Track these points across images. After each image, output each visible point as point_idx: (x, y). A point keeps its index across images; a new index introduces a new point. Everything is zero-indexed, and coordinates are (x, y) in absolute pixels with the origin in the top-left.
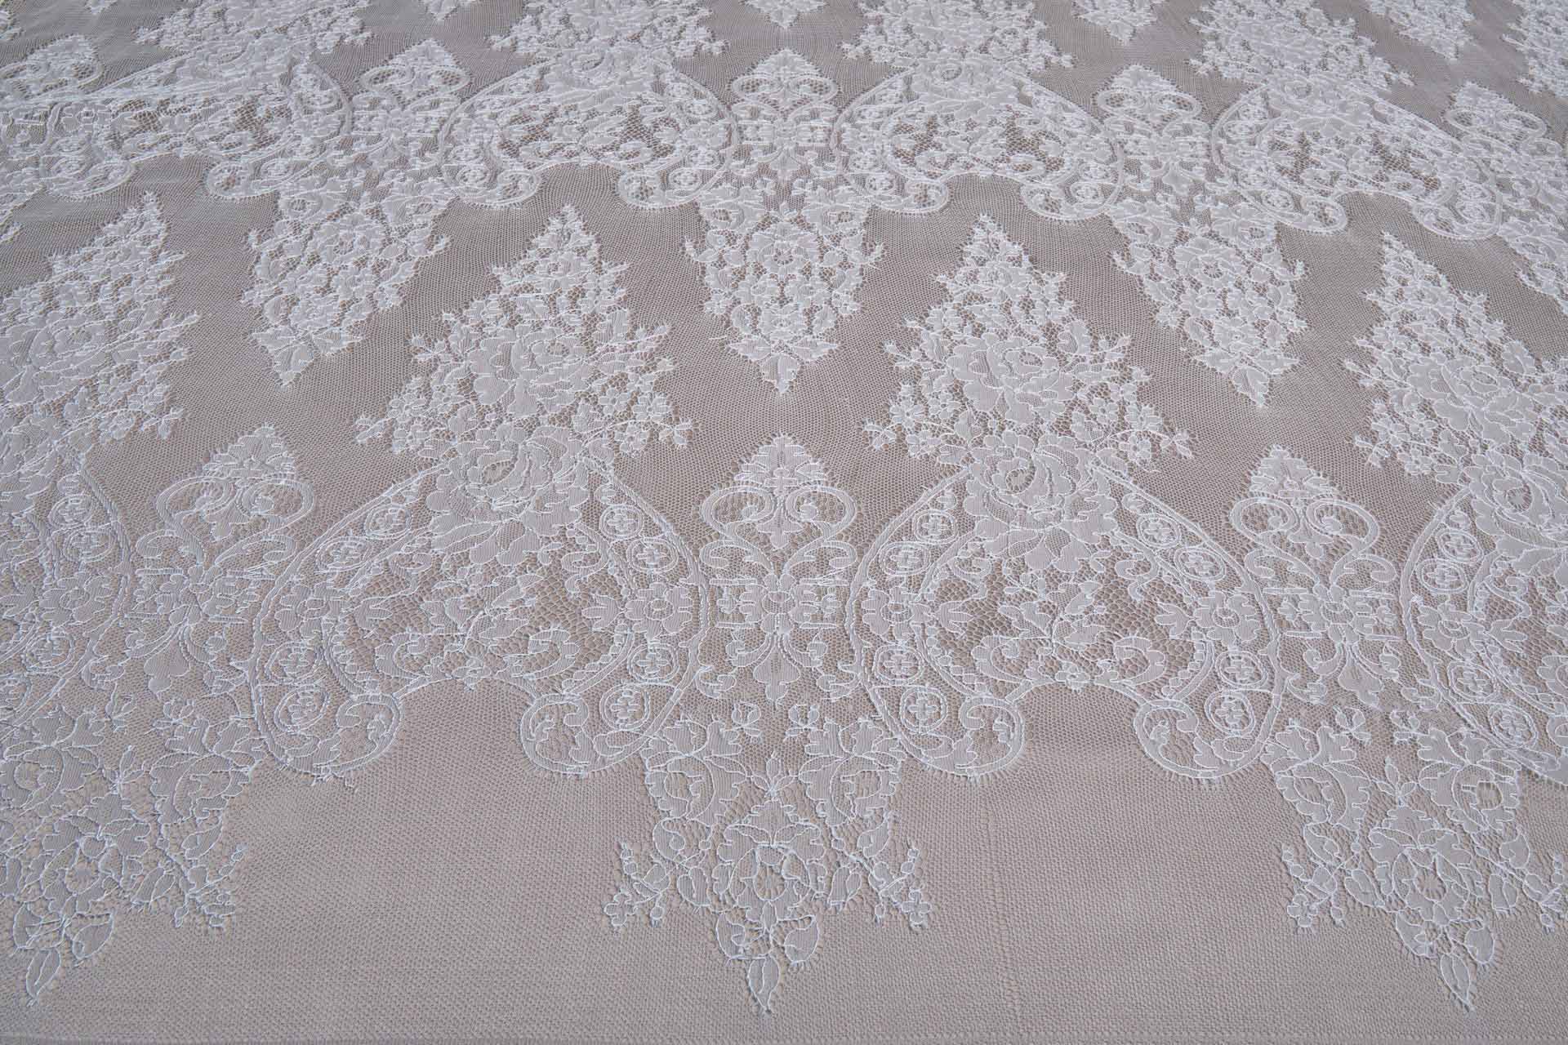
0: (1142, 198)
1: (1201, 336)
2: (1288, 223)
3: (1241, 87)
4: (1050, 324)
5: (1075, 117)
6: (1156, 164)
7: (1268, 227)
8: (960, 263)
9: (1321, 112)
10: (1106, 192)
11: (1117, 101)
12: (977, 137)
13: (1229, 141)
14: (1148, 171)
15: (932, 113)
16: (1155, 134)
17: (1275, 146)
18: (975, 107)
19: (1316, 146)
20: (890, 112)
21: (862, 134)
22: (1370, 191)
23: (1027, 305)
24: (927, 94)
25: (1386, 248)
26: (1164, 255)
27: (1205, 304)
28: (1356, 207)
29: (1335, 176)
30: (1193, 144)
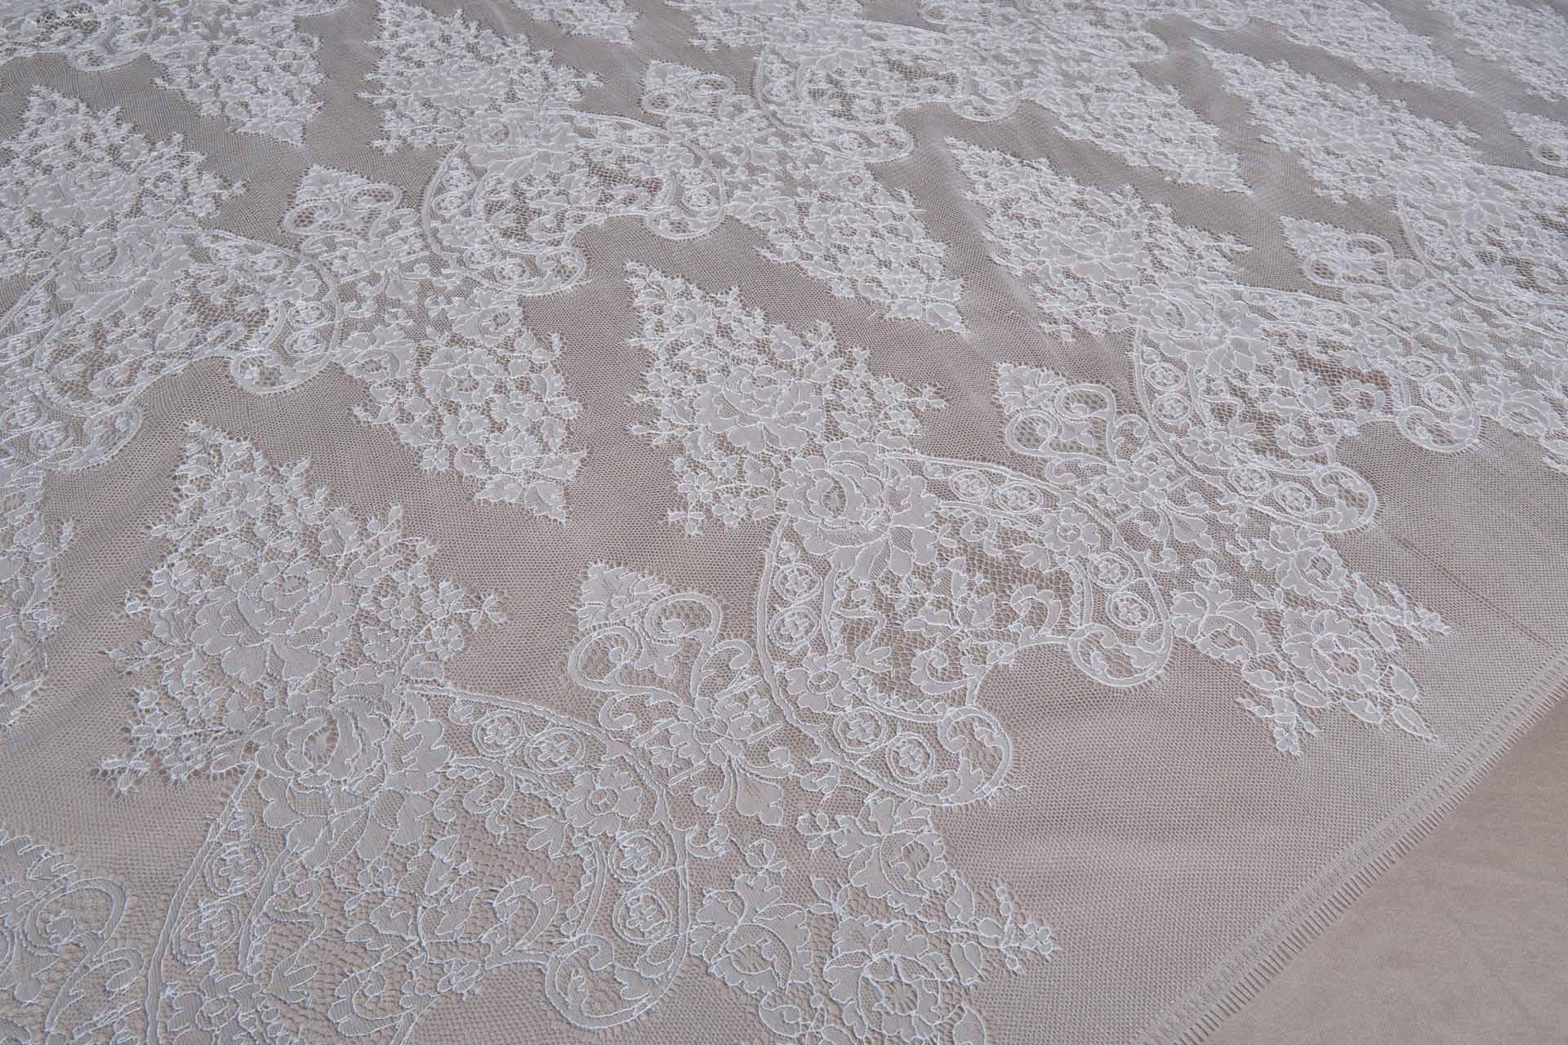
0: (367, 326)
1: (475, 467)
2: (528, 293)
3: (436, 152)
4: (306, 527)
5: (266, 258)
6: (373, 279)
7: (511, 307)
8: (176, 495)
9: (527, 148)
10: (325, 335)
11: (305, 219)
12: (161, 324)
13: (444, 221)
14: (367, 291)
15: (95, 320)
16: (361, 242)
17: (491, 209)
18: (146, 291)
19: (531, 192)
20: (40, 337)
21: (8, 381)
22: (598, 219)
23: (273, 514)
24: (82, 296)
25: (633, 280)
26: (410, 386)
27: (470, 426)
28: (589, 244)
29: (560, 218)
30: (404, 240)
